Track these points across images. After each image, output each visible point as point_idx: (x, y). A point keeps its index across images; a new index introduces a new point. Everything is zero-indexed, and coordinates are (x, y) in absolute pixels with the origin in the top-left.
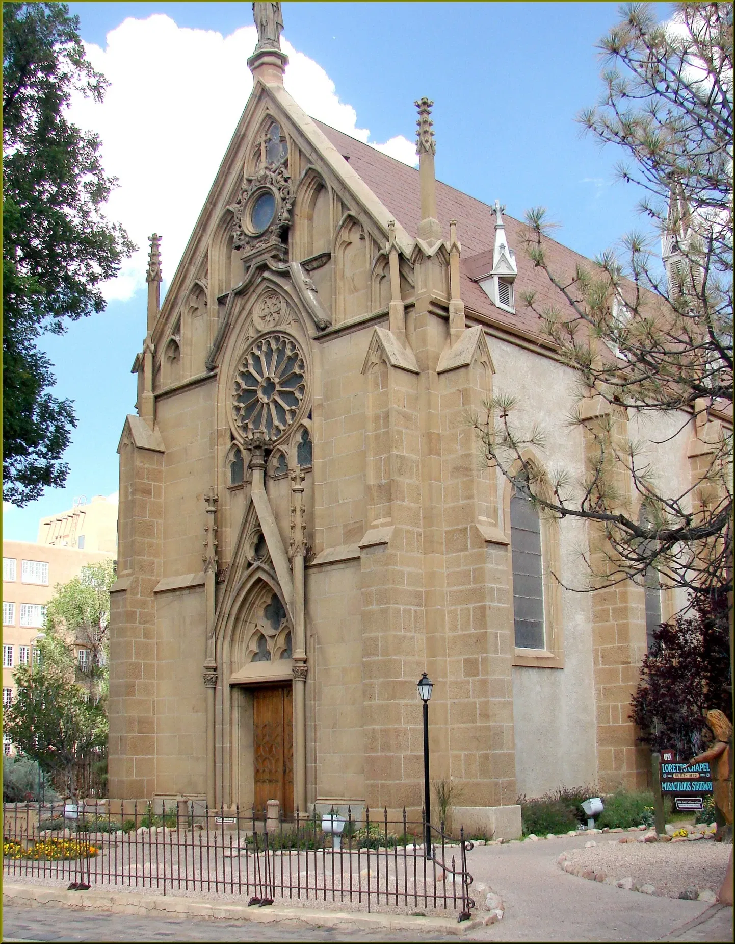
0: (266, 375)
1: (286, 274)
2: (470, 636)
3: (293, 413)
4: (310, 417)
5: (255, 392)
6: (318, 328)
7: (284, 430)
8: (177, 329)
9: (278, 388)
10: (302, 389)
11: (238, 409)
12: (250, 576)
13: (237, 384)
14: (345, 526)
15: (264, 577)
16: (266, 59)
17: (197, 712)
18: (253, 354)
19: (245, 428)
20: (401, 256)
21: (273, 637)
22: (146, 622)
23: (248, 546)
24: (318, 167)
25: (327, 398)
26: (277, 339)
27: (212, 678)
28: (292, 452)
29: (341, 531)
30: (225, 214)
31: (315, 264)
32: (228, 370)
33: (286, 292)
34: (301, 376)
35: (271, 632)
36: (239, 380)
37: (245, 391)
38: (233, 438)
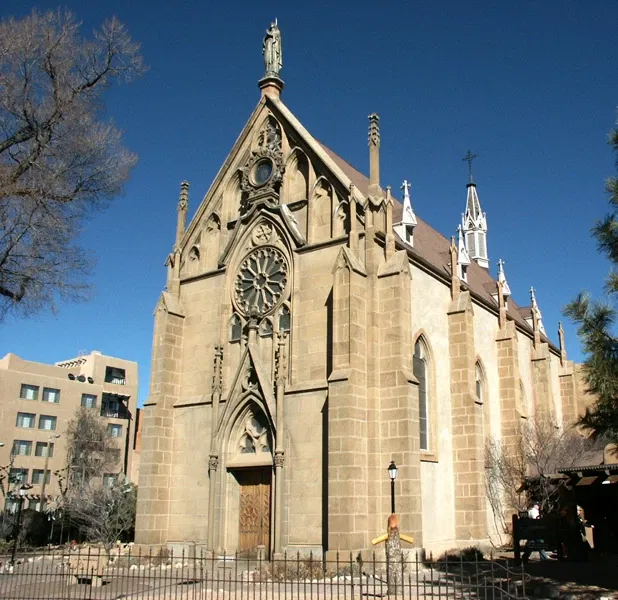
0: (260, 272)
1: (278, 212)
2: (396, 439)
3: (278, 296)
4: (289, 300)
5: (252, 282)
6: (298, 245)
7: (271, 307)
8: (198, 240)
9: (268, 280)
10: (285, 281)
11: (239, 292)
12: (244, 398)
13: (239, 277)
14: (312, 368)
15: (254, 399)
17: (201, 486)
18: (251, 259)
19: (243, 304)
20: (358, 205)
21: (257, 438)
22: (166, 426)
23: (244, 378)
24: (302, 148)
25: (301, 289)
26: (269, 251)
27: (214, 462)
28: (276, 320)
29: (308, 371)
30: (235, 173)
31: (297, 207)
32: (233, 268)
33: (277, 221)
34: (284, 274)
35: (257, 434)
36: (241, 274)
37: (244, 281)
38: (234, 310)
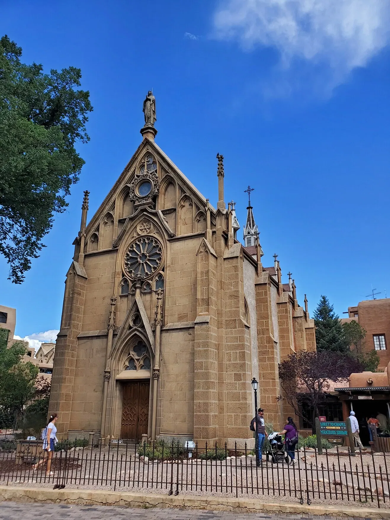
0: (142, 252)
1: (156, 214)
2: (237, 364)
3: (155, 268)
4: (163, 270)
5: (137, 258)
6: (170, 235)
7: (150, 275)
8: (98, 229)
9: (148, 258)
10: (160, 259)
11: (127, 264)
12: (130, 333)
13: (128, 255)
14: (178, 315)
15: (138, 333)
16: (149, 130)
17: (96, 392)
18: (136, 244)
19: (130, 272)
20: (212, 213)
21: (138, 360)
22: (73, 350)
23: (131, 320)
24: (172, 175)
25: (172, 264)
26: (148, 239)
27: (107, 376)
28: (153, 283)
29: (177, 316)
30: (124, 187)
31: (168, 212)
32: (123, 248)
33: (155, 221)
34: (160, 254)
35: (137, 358)
36: (128, 253)
37: (131, 258)
38: (123, 275)
